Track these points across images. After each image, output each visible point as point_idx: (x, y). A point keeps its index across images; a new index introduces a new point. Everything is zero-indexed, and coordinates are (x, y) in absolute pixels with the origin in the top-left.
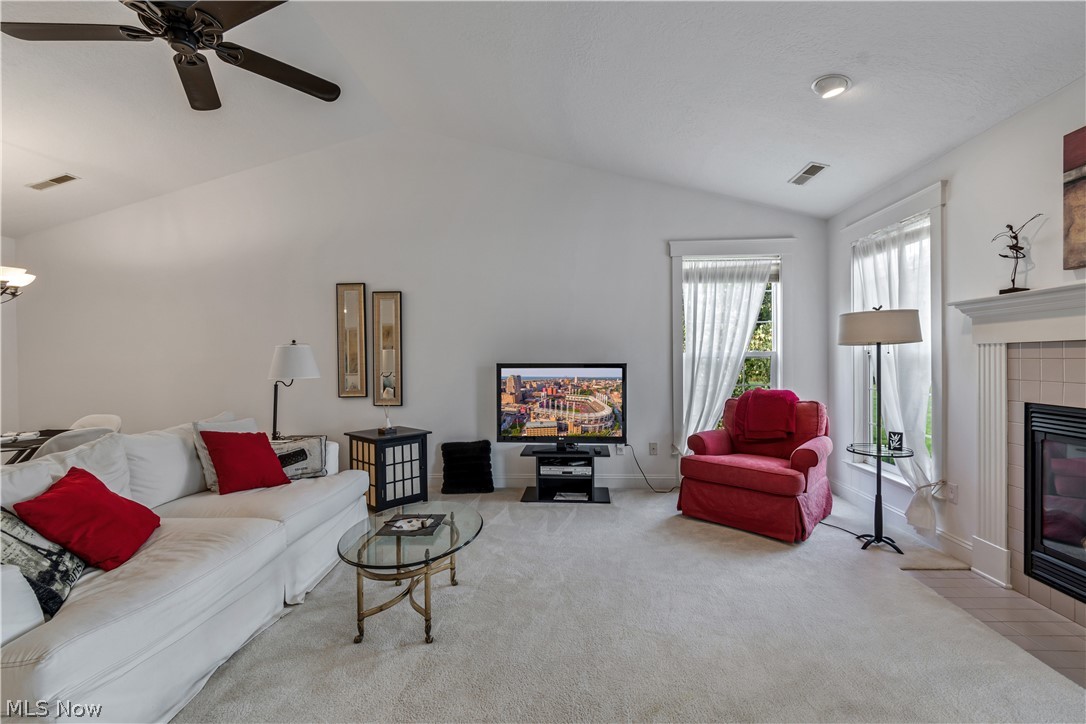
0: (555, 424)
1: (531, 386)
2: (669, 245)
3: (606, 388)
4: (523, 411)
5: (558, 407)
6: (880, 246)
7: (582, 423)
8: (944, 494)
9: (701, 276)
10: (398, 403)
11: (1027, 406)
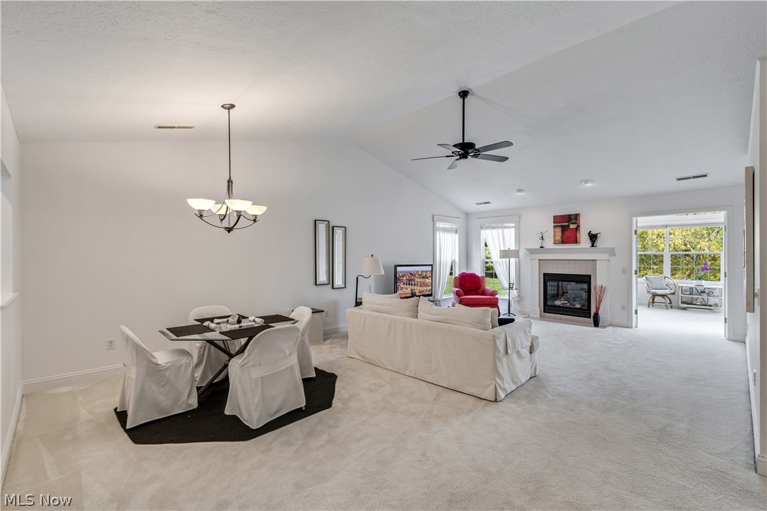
0: (410, 292)
2: (433, 216)
5: (412, 284)
6: (493, 228)
8: (520, 298)
9: (445, 230)
10: (343, 286)
11: (544, 274)
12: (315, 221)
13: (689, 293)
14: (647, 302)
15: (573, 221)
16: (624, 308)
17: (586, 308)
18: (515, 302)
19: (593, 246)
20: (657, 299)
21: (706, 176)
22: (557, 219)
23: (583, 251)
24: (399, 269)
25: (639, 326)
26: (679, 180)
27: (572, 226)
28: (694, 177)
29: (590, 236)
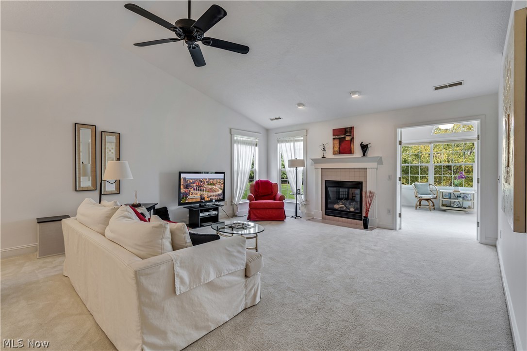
0: (200, 197)
1: (190, 182)
2: (231, 130)
3: (220, 183)
4: (187, 192)
5: (201, 190)
7: (210, 196)
8: (307, 203)
10: (117, 192)
11: (325, 181)
12: (75, 124)
13: (448, 197)
14: (415, 205)
15: (348, 134)
16: (389, 212)
17: (359, 212)
18: (302, 205)
19: (364, 155)
20: (423, 202)
21: (460, 84)
22: (336, 132)
23: (356, 160)
24: (183, 175)
25: (402, 227)
26: (436, 89)
27: (348, 138)
28: (450, 86)
29: (361, 146)
